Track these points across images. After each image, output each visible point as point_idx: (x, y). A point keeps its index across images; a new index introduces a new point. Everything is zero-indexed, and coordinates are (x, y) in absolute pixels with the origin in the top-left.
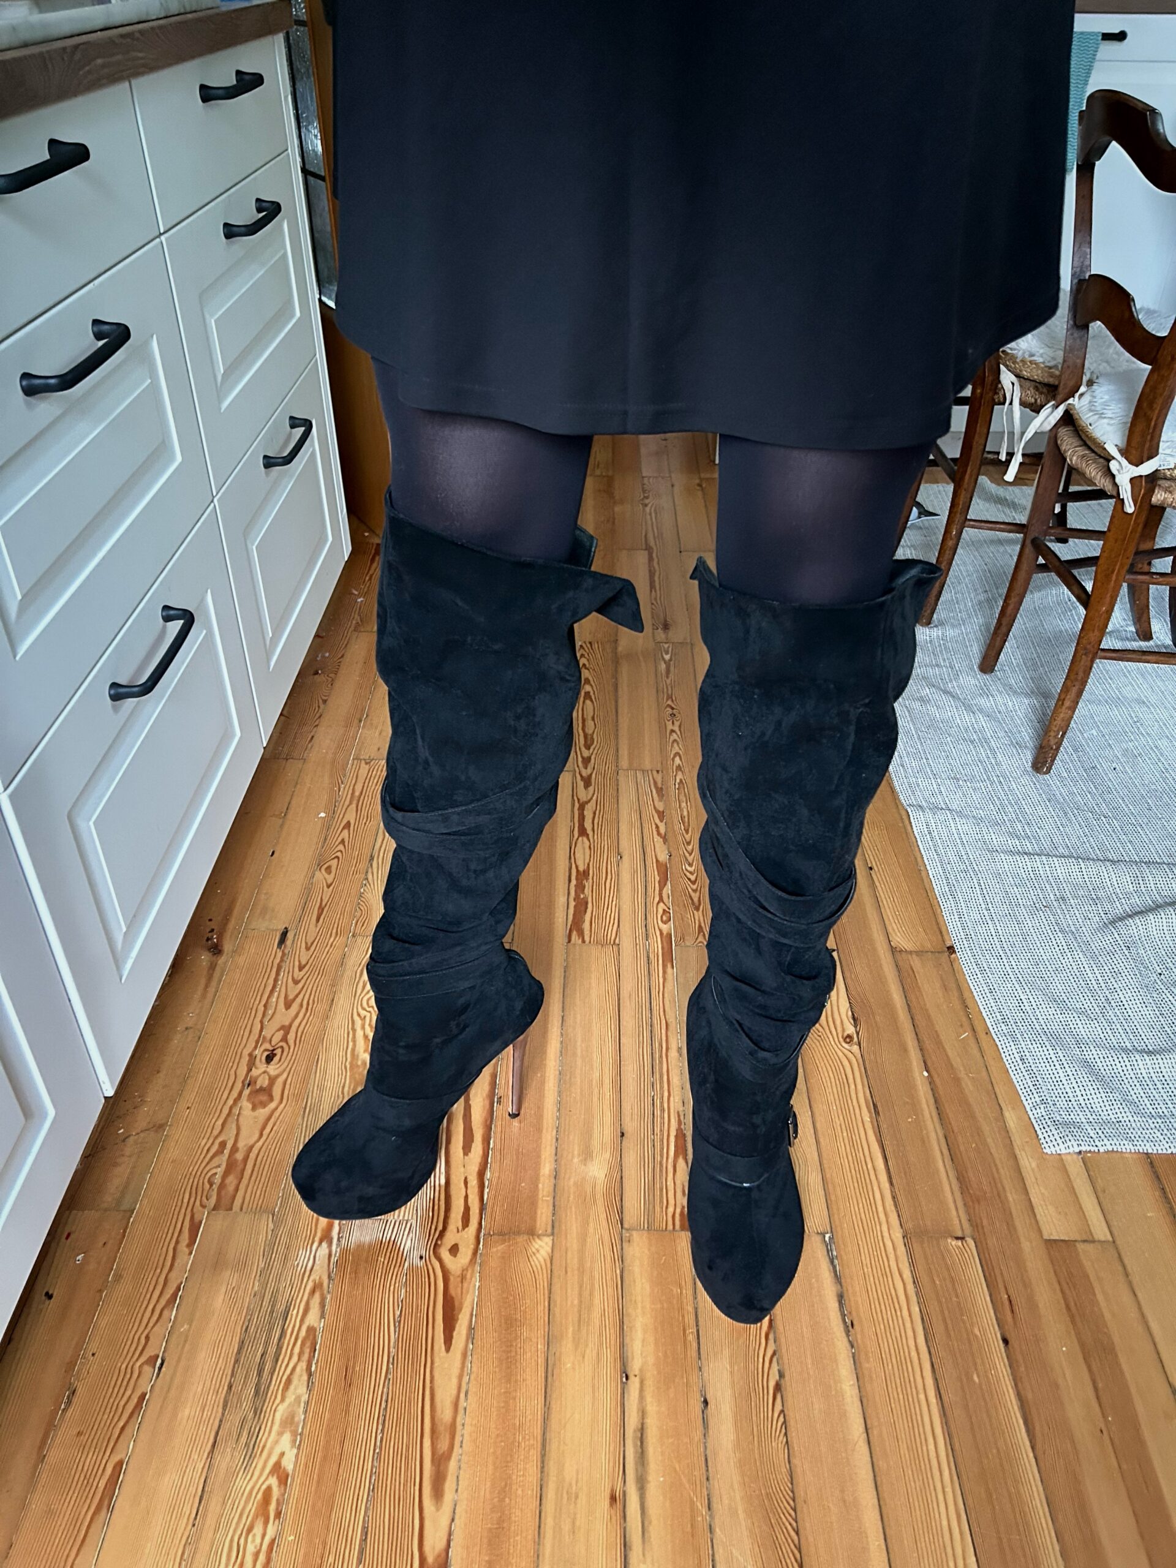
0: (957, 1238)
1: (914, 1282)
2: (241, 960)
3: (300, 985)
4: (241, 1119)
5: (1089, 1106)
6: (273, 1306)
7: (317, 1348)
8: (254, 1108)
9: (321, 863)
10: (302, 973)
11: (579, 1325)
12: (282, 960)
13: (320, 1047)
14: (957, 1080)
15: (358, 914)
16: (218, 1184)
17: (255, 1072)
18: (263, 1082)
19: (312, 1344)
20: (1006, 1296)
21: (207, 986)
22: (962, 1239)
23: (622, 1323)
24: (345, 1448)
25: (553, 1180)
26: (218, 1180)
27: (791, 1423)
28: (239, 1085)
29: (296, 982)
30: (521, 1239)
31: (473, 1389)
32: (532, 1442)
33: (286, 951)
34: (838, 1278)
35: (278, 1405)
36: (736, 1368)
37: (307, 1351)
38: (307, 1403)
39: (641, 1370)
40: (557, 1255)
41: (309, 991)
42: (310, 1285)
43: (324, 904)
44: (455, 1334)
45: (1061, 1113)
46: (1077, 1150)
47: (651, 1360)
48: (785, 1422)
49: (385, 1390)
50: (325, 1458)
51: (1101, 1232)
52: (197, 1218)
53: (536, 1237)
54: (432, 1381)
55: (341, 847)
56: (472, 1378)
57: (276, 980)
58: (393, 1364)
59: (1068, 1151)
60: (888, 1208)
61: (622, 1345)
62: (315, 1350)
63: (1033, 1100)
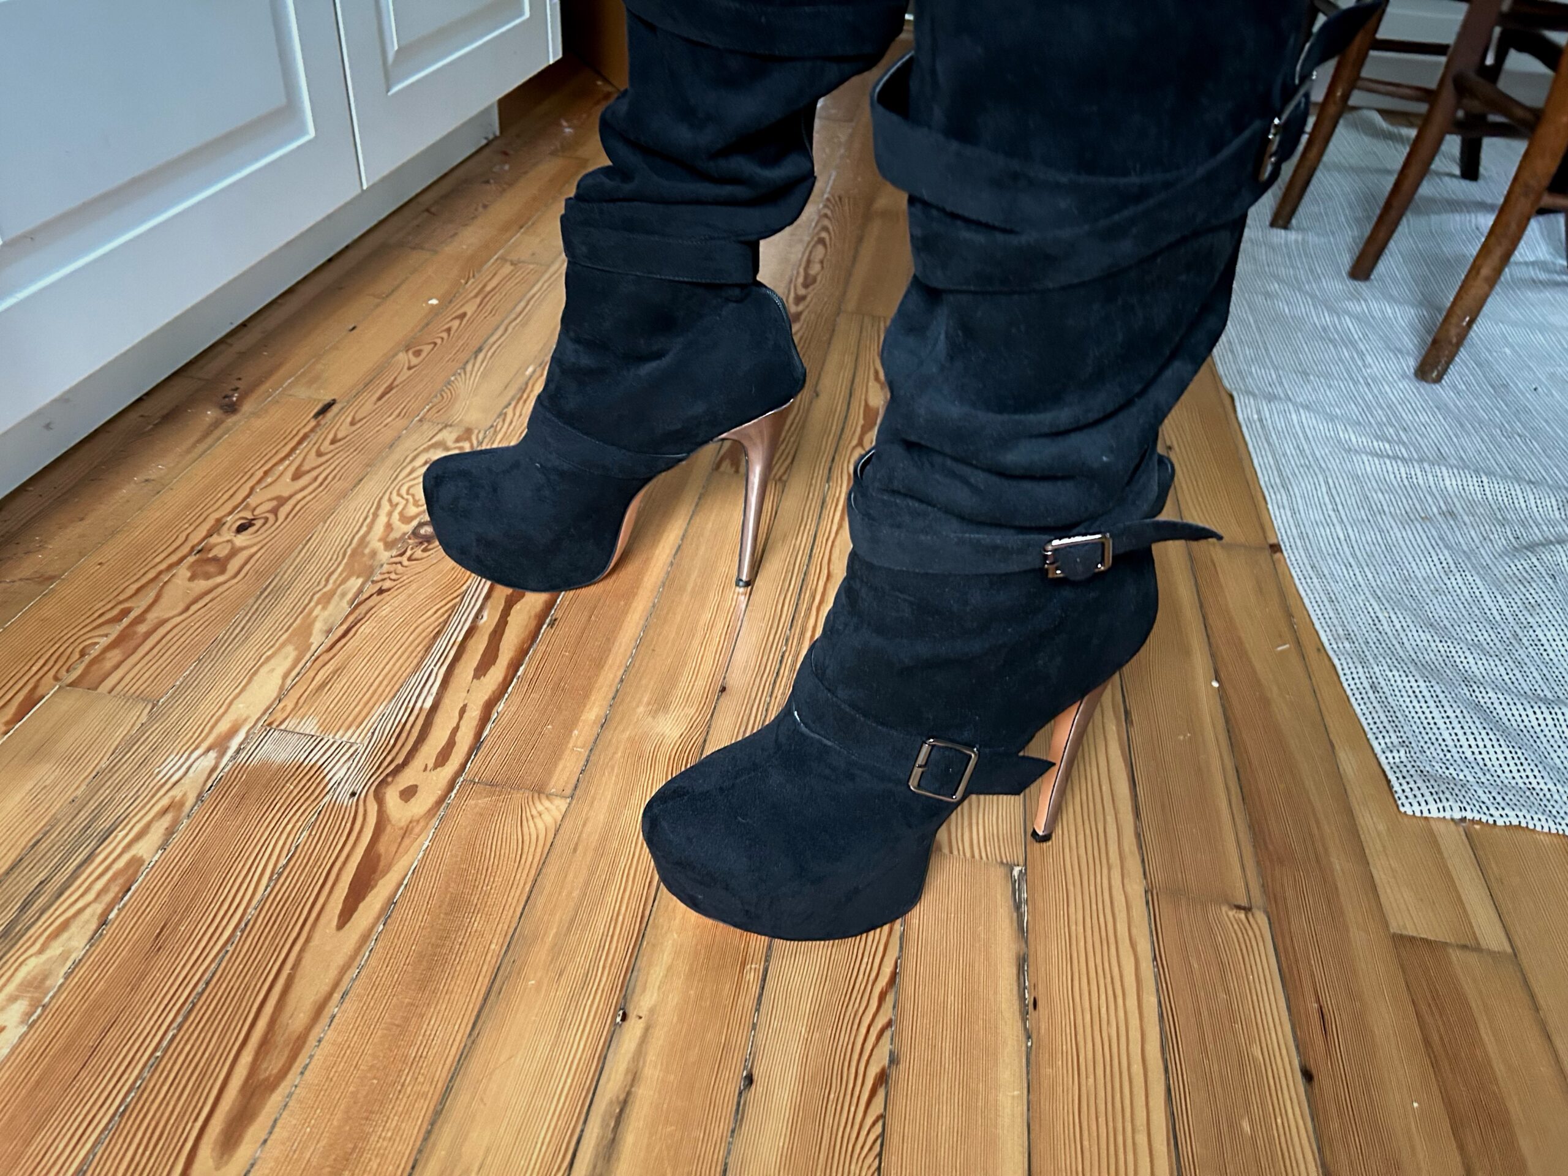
0: (1239, 908)
1: (1155, 959)
2: (258, 423)
3: (324, 459)
4: (169, 586)
5: (1481, 763)
6: (92, 821)
7: (133, 888)
8: (192, 579)
9: (411, 346)
10: (332, 447)
11: (569, 930)
12: (312, 430)
13: (319, 527)
14: (1265, 702)
15: (435, 400)
16: (92, 656)
17: (214, 539)
18: (221, 552)
19: (127, 880)
20: (1316, 1005)
21: (200, 441)
22: (1247, 910)
23: (642, 935)
24: (107, 1040)
25: (597, 729)
26: (94, 652)
27: (894, 1140)
28: (185, 549)
29: (319, 454)
30: (518, 796)
31: (358, 988)
32: (425, 1088)
33: (323, 422)
34: (1022, 932)
35: (31, 956)
36: (817, 1035)
37: (115, 889)
38: (77, 964)
39: (652, 1011)
40: (568, 825)
41: (333, 467)
42: (165, 801)
43: (396, 383)
44: (362, 906)
45: (1434, 763)
46: (1457, 815)
47: (673, 999)
48: (882, 1134)
49: (213, 966)
50: (66, 1049)
51: (1492, 936)
52: (40, 691)
53: (543, 797)
54: (295, 967)
55: (445, 335)
56: (363, 973)
57: (293, 449)
58: (243, 931)
59: (1442, 814)
60: (1126, 848)
61: (631, 969)
62: (129, 889)
63: (1387, 740)
